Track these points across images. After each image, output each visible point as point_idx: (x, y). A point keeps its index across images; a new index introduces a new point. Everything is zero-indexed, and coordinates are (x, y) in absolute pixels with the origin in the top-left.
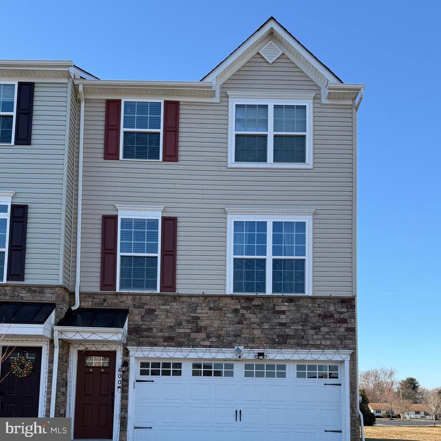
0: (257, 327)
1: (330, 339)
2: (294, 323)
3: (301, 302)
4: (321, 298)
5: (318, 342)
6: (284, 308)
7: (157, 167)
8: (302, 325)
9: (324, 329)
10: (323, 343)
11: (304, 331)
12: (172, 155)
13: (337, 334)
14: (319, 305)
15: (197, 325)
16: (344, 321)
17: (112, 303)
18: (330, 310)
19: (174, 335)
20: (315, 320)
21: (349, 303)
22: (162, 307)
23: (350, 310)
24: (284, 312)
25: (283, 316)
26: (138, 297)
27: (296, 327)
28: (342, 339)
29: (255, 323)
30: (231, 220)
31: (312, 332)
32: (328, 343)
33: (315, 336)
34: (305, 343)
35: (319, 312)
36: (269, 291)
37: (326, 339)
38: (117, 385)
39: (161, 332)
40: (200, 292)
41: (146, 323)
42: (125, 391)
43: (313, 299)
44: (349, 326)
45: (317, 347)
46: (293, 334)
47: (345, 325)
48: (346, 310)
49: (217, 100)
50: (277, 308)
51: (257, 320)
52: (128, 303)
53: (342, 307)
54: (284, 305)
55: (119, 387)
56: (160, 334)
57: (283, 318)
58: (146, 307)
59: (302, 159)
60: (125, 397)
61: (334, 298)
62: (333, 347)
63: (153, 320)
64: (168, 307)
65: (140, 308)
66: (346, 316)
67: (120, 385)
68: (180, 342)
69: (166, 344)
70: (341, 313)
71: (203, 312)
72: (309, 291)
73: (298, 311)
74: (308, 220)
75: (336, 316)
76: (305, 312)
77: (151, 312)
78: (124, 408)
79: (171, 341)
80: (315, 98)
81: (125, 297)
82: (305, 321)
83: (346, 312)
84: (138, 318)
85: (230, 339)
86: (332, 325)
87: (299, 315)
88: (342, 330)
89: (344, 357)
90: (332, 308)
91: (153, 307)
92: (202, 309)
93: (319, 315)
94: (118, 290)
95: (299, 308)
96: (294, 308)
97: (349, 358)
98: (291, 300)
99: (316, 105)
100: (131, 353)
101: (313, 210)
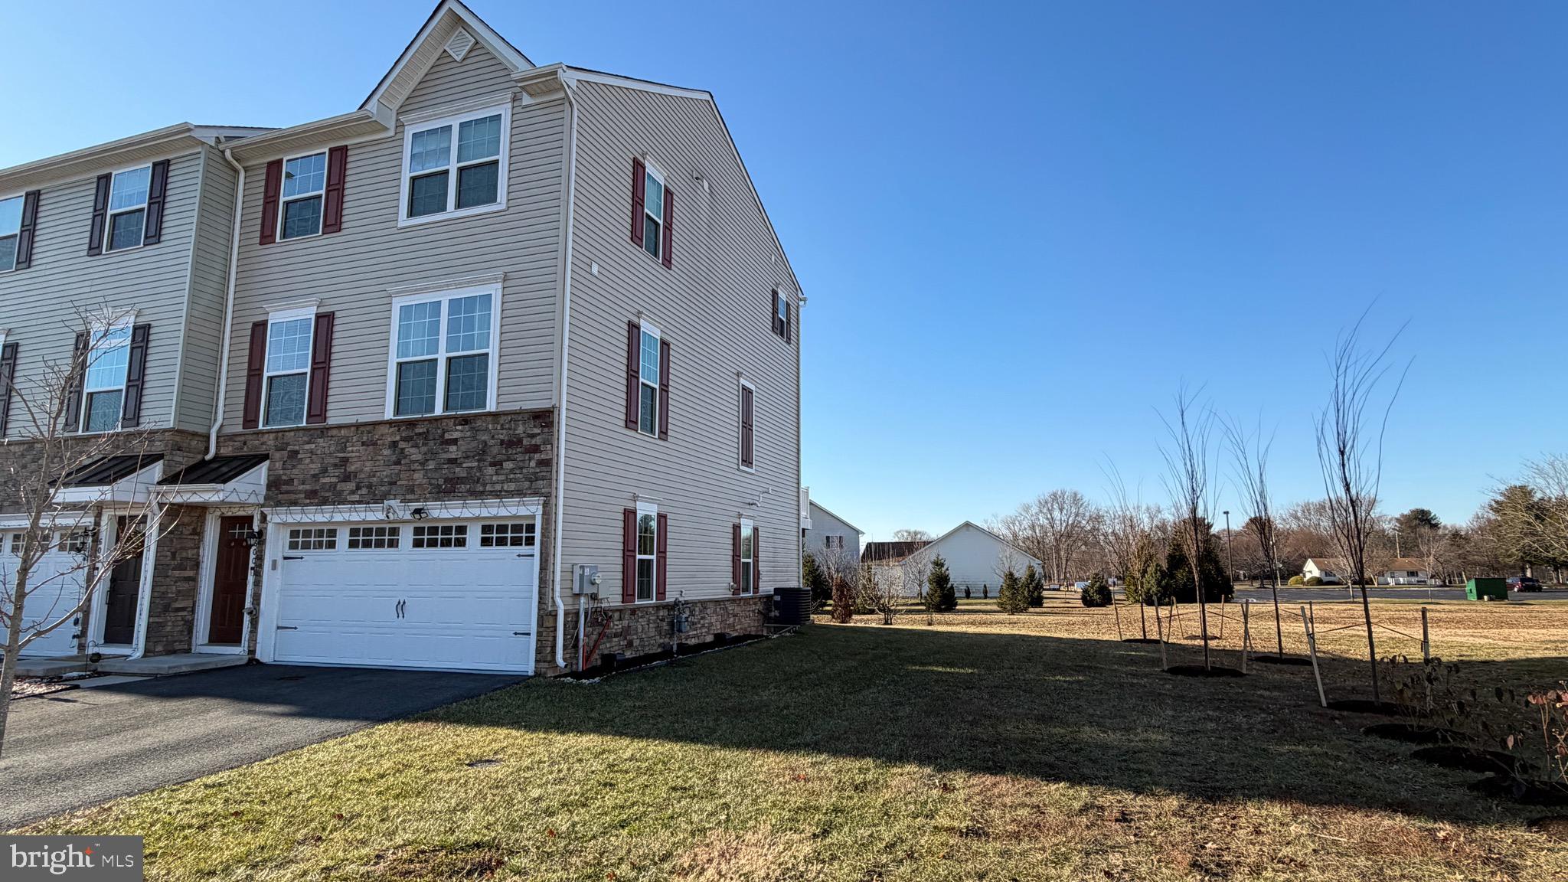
0: (420, 468)
1: (516, 480)
2: (467, 457)
3: (479, 423)
4: (505, 414)
5: (498, 487)
6: (456, 435)
7: (317, 246)
8: (479, 461)
9: (508, 465)
10: (505, 488)
11: (480, 469)
12: (334, 224)
13: (525, 471)
14: (502, 425)
15: (345, 470)
16: (536, 449)
17: (253, 446)
18: (517, 432)
19: (318, 488)
20: (495, 450)
21: (544, 418)
22: (307, 447)
23: (546, 430)
24: (455, 441)
25: (453, 448)
26: (280, 434)
27: (470, 465)
28: (533, 479)
29: (417, 461)
30: (397, 303)
31: (491, 470)
32: (512, 486)
33: (494, 478)
34: (481, 489)
35: (502, 437)
36: (439, 410)
37: (510, 481)
38: (251, 565)
39: (303, 484)
40: (352, 420)
41: (288, 472)
42: (258, 574)
43: (495, 415)
44: (543, 457)
45: (498, 495)
46: (465, 475)
47: (537, 456)
48: (539, 431)
49: (391, 133)
50: (447, 436)
51: (419, 457)
52: (270, 440)
53: (535, 426)
54: (457, 430)
55: (252, 569)
56: (301, 487)
57: (453, 451)
58: (290, 448)
59: (492, 198)
60: (258, 584)
61: (526, 412)
62: (520, 493)
63: (294, 467)
64: (313, 446)
65: (283, 450)
66: (538, 440)
67: (253, 565)
68: (324, 497)
69: (308, 501)
70: (533, 436)
71: (355, 450)
72: (491, 406)
73: (474, 438)
74: (495, 290)
75: (525, 442)
76: (483, 438)
77: (294, 454)
78: (257, 598)
79: (317, 497)
80: (514, 100)
81: (267, 436)
82: (482, 453)
83: (539, 434)
84: (279, 465)
85: (383, 488)
86: (519, 457)
87: (474, 444)
88: (533, 464)
89: (533, 509)
90: (520, 430)
91: (297, 448)
92: (352, 446)
93: (502, 442)
94: (260, 427)
95: (476, 430)
96: (468, 434)
97: (540, 512)
98: (465, 420)
99: (516, 110)
100: (268, 518)
101: (500, 273)
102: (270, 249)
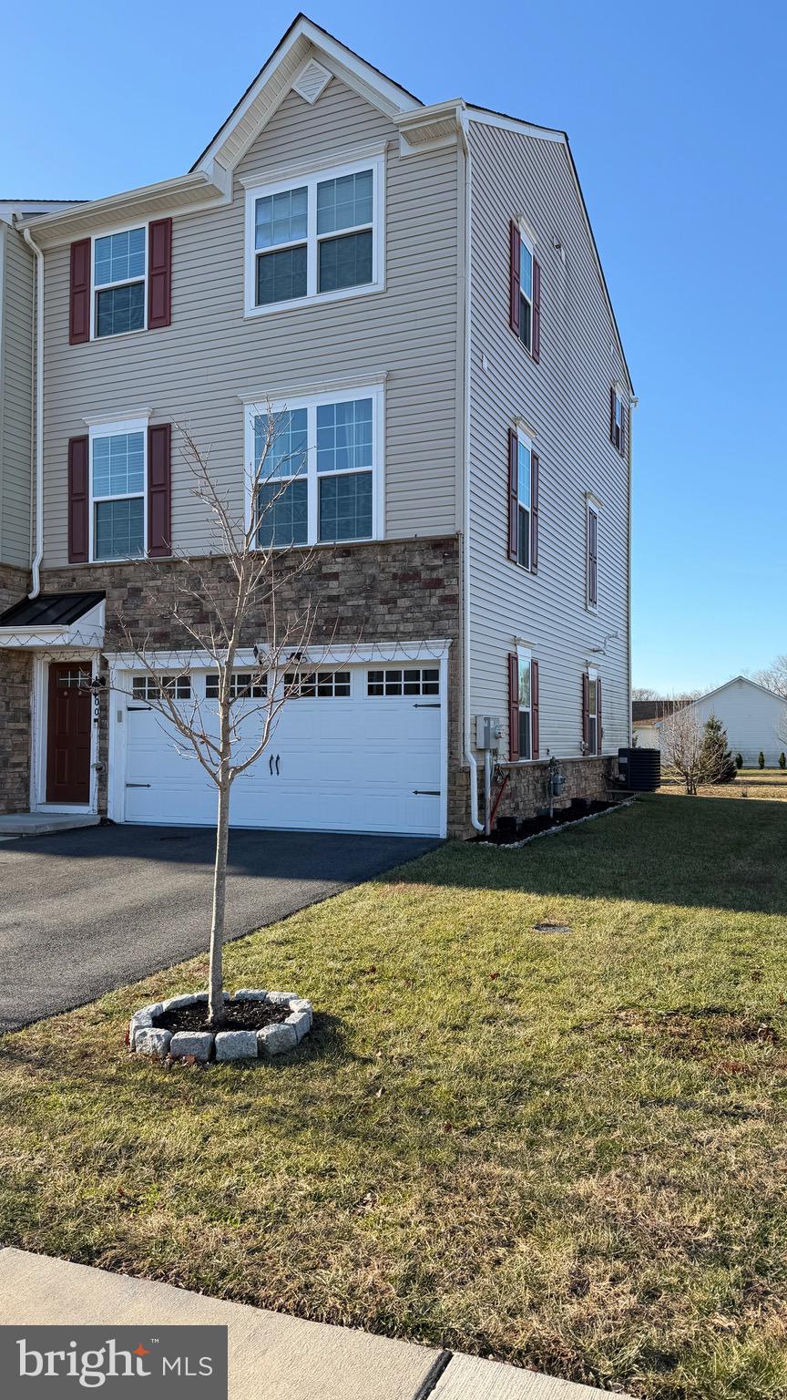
0: (292, 606)
1: (414, 620)
2: (352, 594)
3: (364, 554)
4: (397, 543)
5: (392, 628)
6: (336, 569)
7: (141, 343)
8: (366, 598)
9: (403, 603)
10: (401, 629)
11: (368, 607)
12: (161, 317)
13: (425, 609)
14: (394, 556)
15: (201, 610)
16: (438, 583)
17: (84, 583)
18: (414, 564)
19: (169, 630)
20: (387, 585)
21: (447, 547)
22: (151, 583)
23: (450, 561)
24: (335, 576)
25: (333, 584)
26: (117, 569)
27: (355, 603)
28: (435, 618)
29: (289, 599)
30: (251, 413)
31: (382, 609)
32: (410, 627)
33: (387, 617)
34: (371, 630)
35: (394, 570)
36: (312, 539)
37: (407, 620)
38: (94, 716)
39: (150, 626)
40: (205, 552)
41: (130, 612)
42: (103, 727)
43: (384, 546)
44: (447, 592)
45: (391, 636)
46: (350, 615)
47: (439, 592)
48: (441, 563)
49: (227, 200)
50: (325, 570)
51: (292, 595)
52: (105, 578)
53: (435, 557)
54: (337, 563)
55: (95, 720)
56: (148, 630)
57: (334, 588)
58: (129, 585)
59: (366, 277)
60: (103, 737)
61: (425, 540)
62: (419, 635)
63: (137, 607)
64: (159, 583)
65: (122, 587)
66: (440, 573)
67: (97, 717)
68: (177, 641)
69: (158, 645)
70: (434, 568)
71: (209, 587)
72: (378, 534)
73: (359, 571)
74: (376, 394)
75: (423, 575)
76: (370, 572)
77: (136, 592)
78: (103, 753)
79: (170, 639)
80: (388, 151)
81: (100, 571)
82: (369, 589)
83: (441, 566)
84: (118, 604)
85: (250, 630)
86: (417, 594)
87: (360, 579)
88: (435, 601)
89: (438, 652)
90: (417, 561)
91: (139, 584)
92: (208, 582)
93: (395, 576)
94: (91, 561)
95: (361, 563)
96: (352, 567)
97: (446, 655)
98: (347, 552)
99: (393, 163)
100: (111, 664)
101: (382, 372)
102: (81, 349)
